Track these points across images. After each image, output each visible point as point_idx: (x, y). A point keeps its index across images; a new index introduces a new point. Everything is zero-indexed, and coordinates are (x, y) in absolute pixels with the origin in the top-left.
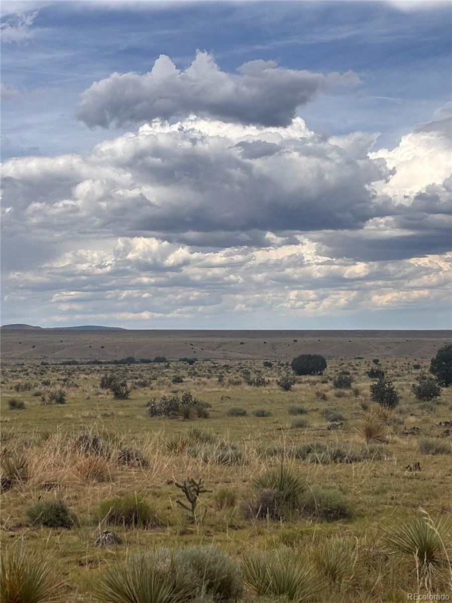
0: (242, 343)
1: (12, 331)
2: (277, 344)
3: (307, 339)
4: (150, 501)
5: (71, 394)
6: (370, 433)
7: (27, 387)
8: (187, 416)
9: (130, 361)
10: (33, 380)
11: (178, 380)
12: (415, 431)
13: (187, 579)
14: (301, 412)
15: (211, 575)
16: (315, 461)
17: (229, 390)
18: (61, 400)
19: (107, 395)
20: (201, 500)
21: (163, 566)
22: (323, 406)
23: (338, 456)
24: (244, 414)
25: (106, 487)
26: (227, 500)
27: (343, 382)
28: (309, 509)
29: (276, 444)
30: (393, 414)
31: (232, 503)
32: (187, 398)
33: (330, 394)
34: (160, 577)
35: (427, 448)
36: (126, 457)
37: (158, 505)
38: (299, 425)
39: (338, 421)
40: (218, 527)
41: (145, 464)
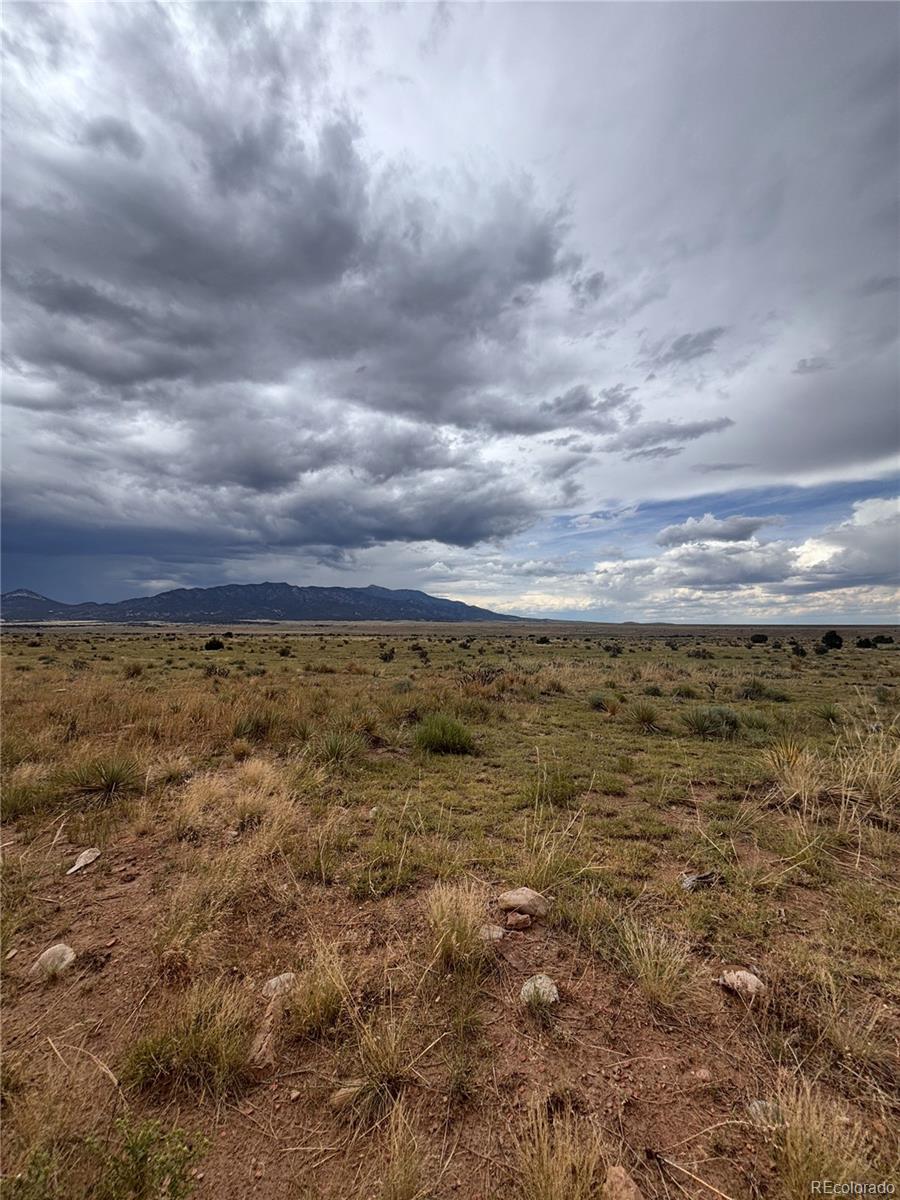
0: (727, 630)
1: (628, 624)
2: (743, 630)
3: (758, 628)
4: (693, 689)
5: (653, 648)
6: (793, 667)
7: (636, 645)
8: (704, 658)
9: (677, 636)
10: (638, 642)
11: (698, 644)
12: (817, 667)
14: (758, 658)
16: (767, 677)
17: (722, 648)
18: (650, 650)
19: (669, 648)
20: (716, 690)
22: (768, 656)
23: (778, 676)
24: (730, 658)
25: (673, 683)
26: (728, 690)
27: (777, 646)
28: (768, 696)
29: (748, 670)
30: (804, 660)
31: (730, 692)
32: (704, 651)
33: (771, 651)
35: (824, 675)
36: (681, 672)
37: (698, 691)
38: (758, 663)
39: (776, 662)
40: (726, 701)
41: (689, 675)
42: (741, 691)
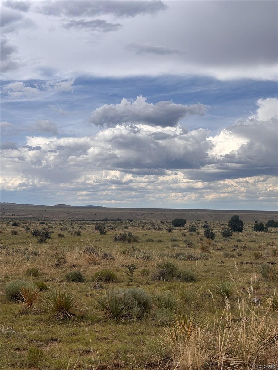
0: (152, 214)
1: (60, 207)
2: (166, 214)
3: (178, 213)
4: (115, 273)
5: (83, 232)
6: (203, 249)
7: (66, 229)
8: (130, 241)
9: (107, 220)
10: (68, 227)
11: (126, 228)
12: (221, 249)
13: (130, 301)
14: (176, 241)
15: (139, 299)
16: (181, 259)
17: (147, 232)
18: (79, 234)
19: (98, 233)
20: (135, 273)
21: (121, 296)
22: (184, 238)
23: (190, 258)
24: (152, 241)
25: (97, 267)
26: (145, 273)
27: (193, 229)
28: (179, 277)
29: (166, 252)
30: (213, 242)
31: (148, 274)
32: (130, 234)
33: (188, 234)
34: (119, 300)
35: (226, 255)
36: (105, 256)
37: (118, 275)
38: (175, 246)
39: (190, 244)
40: (142, 283)
41: (113, 259)
42: (157, 272)
